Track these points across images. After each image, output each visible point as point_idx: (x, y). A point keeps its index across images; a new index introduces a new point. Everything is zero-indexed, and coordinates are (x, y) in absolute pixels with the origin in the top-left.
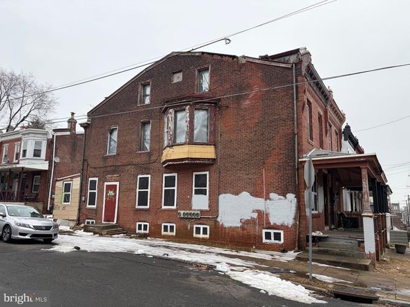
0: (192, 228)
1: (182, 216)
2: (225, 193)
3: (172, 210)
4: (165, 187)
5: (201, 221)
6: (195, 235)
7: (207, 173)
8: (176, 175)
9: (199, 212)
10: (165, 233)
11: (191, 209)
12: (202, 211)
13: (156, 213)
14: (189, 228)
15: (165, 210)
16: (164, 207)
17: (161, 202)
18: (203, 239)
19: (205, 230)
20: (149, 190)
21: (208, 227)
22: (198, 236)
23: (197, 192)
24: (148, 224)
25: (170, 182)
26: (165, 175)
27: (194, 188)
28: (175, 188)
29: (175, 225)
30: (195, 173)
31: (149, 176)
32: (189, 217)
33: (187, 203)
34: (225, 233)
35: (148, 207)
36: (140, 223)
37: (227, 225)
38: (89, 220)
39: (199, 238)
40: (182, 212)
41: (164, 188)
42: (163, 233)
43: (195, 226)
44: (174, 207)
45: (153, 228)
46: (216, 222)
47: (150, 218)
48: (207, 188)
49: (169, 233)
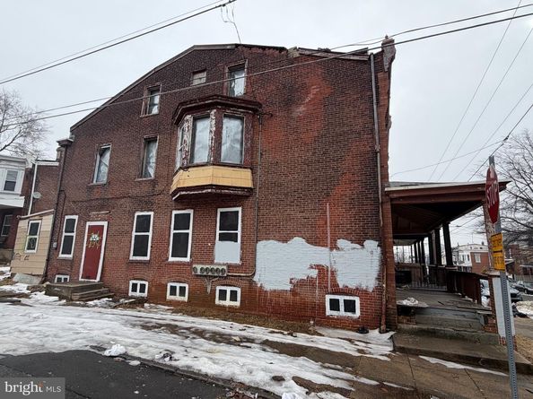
0: (213, 291)
1: (199, 273)
2: (266, 239)
3: (184, 264)
4: (175, 229)
5: (228, 281)
6: (217, 302)
7: (239, 209)
8: (191, 212)
9: (225, 267)
10: (173, 297)
11: (212, 262)
12: (229, 266)
13: (159, 268)
14: (209, 290)
15: (173, 263)
16: (171, 259)
17: (168, 251)
18: (230, 307)
19: (234, 294)
20: (150, 234)
21: (239, 290)
22: (222, 303)
23: (223, 238)
24: (147, 283)
25: (182, 222)
26: (174, 212)
27: (218, 232)
28: (190, 231)
29: (187, 286)
30: (220, 210)
31: (152, 213)
32: (210, 274)
33: (206, 253)
34: (265, 300)
35: (148, 258)
36: (135, 282)
37: (268, 287)
38: (60, 276)
39: (224, 307)
40: (199, 267)
41: (173, 232)
42: (169, 297)
43: (218, 288)
44: (188, 259)
45: (153, 289)
46: (252, 283)
47: (150, 274)
48: (239, 232)
49: (177, 298)
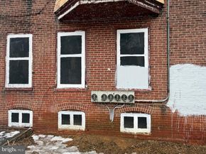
0: (117, 119)
1: (99, 99)
2: (181, 63)
3: (78, 91)
4: (62, 53)
5: (135, 108)
6: (123, 129)
7: (145, 31)
8: (82, 34)
9: (133, 94)
10: (65, 127)
11: (114, 88)
12: (137, 92)
13: (46, 95)
14: (112, 118)
15: (64, 91)
16: (60, 86)
17: (55, 77)
18: (140, 135)
20: (30, 59)
21: (149, 118)
22: (129, 130)
23: (125, 62)
25: (71, 45)
26: (60, 35)
27: (119, 55)
28: (83, 55)
29: (83, 115)
30: (119, 32)
31: (30, 36)
32: (114, 101)
33: (106, 79)
34: (182, 125)
35: (29, 86)
36: (15, 111)
37: (184, 113)
40: (99, 94)
41: (59, 56)
42: (61, 126)
43: (123, 116)
44: (82, 86)
46: (164, 108)
48: (145, 56)
49: (72, 126)
